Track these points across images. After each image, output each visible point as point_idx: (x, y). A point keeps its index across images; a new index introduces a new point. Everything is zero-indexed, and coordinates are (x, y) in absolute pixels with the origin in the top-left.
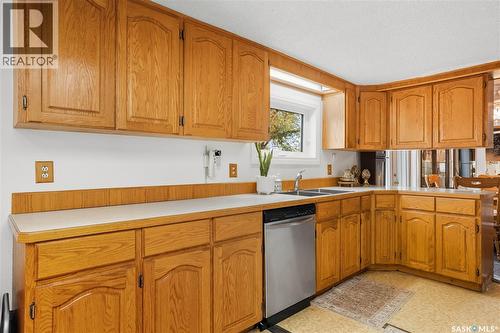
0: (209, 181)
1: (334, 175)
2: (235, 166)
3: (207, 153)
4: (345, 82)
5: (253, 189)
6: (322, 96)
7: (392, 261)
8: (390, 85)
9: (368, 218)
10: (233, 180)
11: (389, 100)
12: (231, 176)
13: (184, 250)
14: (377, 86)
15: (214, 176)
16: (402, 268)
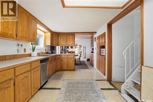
0: (19, 54)
1: (46, 52)
2: (25, 49)
3: (18, 45)
4: (51, 30)
5: (30, 55)
6: (45, 32)
7: (60, 69)
8: (59, 33)
9: (56, 60)
10: (25, 53)
11: (59, 36)
12: (24, 52)
13: (25, 72)
14: (56, 32)
15: (21, 52)
16: (62, 70)
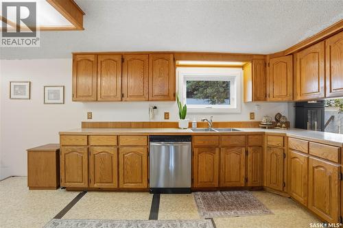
2: (168, 113)
4: (252, 55)
5: (176, 125)
6: (242, 67)
10: (166, 121)
12: (165, 118)
14: (284, 52)
